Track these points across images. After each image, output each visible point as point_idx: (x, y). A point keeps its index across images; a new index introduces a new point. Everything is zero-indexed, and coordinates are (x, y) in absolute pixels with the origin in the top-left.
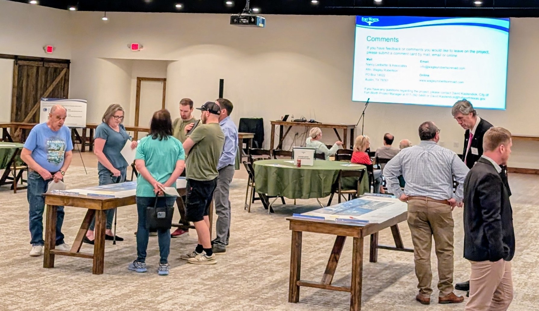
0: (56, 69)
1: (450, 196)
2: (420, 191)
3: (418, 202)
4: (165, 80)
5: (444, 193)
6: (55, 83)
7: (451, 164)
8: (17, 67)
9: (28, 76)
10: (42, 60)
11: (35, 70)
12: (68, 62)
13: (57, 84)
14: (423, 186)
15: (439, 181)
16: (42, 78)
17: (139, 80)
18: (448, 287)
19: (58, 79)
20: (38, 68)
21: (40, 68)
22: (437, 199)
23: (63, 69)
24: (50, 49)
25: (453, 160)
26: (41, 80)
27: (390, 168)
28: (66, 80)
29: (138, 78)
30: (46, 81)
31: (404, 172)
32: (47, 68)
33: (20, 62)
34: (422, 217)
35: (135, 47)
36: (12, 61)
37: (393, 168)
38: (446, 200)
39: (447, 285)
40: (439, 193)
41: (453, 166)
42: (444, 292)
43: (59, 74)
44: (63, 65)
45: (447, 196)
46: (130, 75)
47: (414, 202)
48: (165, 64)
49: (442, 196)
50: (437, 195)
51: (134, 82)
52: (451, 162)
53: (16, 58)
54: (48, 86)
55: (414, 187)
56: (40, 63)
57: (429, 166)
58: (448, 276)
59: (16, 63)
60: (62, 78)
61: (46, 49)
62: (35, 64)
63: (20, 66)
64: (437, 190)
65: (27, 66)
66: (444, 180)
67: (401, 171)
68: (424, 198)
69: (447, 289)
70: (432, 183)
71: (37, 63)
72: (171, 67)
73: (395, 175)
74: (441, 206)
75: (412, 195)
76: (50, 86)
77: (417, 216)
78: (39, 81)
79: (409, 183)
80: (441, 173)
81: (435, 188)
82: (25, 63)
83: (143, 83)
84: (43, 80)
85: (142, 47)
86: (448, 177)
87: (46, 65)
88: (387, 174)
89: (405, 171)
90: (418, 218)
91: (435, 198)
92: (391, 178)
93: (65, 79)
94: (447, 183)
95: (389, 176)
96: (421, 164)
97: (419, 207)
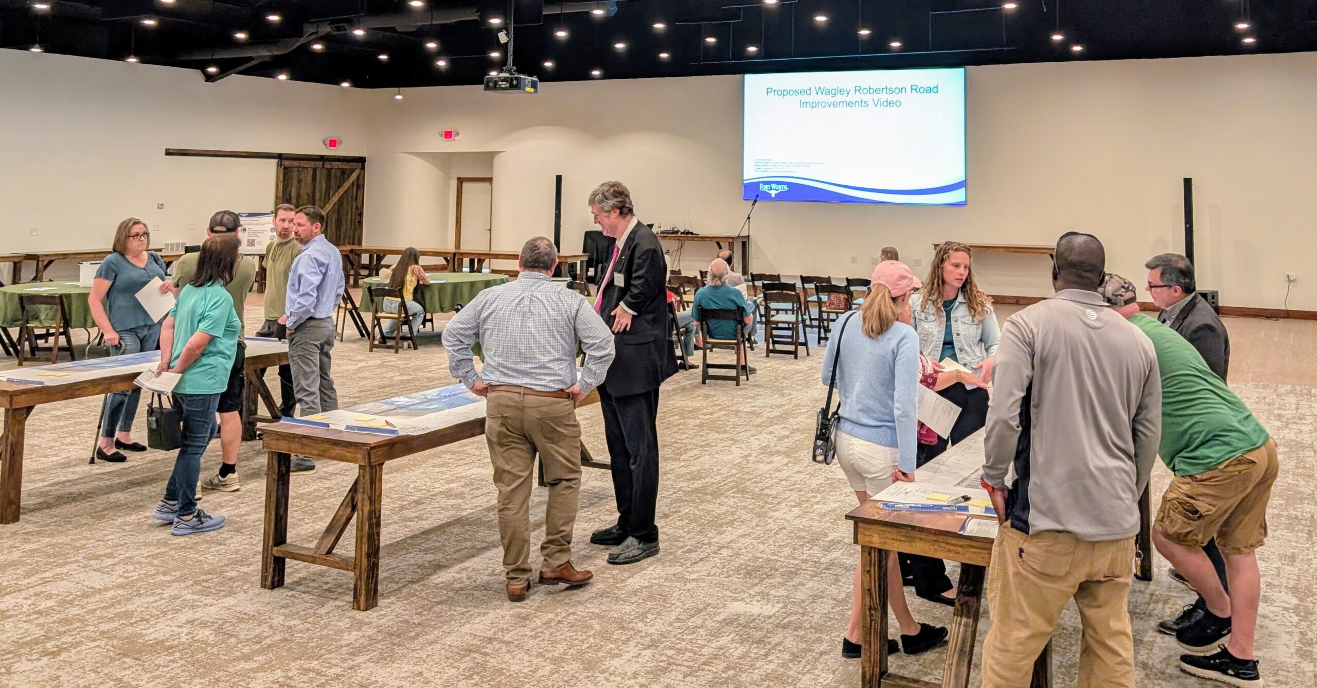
0: (343, 172)
1: (568, 381)
2: (510, 373)
3: (505, 397)
4: (490, 180)
5: (557, 378)
6: (342, 191)
7: (575, 318)
8: (281, 170)
9: (299, 181)
10: (322, 158)
11: (310, 173)
12: (362, 160)
13: (346, 191)
14: (517, 364)
15: (549, 353)
16: (322, 184)
17: (461, 181)
18: (560, 551)
19: (346, 185)
20: (315, 170)
21: (318, 170)
22: (543, 389)
23: (353, 171)
24: (333, 143)
25: (578, 311)
26: (321, 187)
27: (455, 329)
28: (359, 185)
29: (459, 179)
30: (328, 188)
31: (483, 338)
32: (329, 170)
33: (287, 163)
34: (513, 427)
35: (448, 135)
36: (274, 162)
37: (461, 329)
38: (562, 390)
39: (560, 547)
40: (548, 378)
41: (578, 321)
42: (550, 561)
43: (349, 177)
44: (354, 164)
45: (562, 382)
46: (448, 177)
47: (497, 398)
48: (489, 157)
49: (551, 384)
50: (543, 383)
51: (454, 184)
52: (574, 312)
53: (280, 157)
54: (331, 193)
55: (499, 365)
56: (318, 163)
57: (531, 324)
58: (562, 528)
59: (280, 165)
60: (353, 184)
61: (328, 142)
62: (311, 164)
63: (285, 168)
64: (542, 371)
65: (298, 167)
66: (558, 351)
67: (477, 335)
68: (517, 390)
69: (557, 555)
70: (535, 358)
71: (313, 163)
72: (497, 160)
73: (466, 342)
74: (552, 403)
75: (494, 383)
76: (334, 195)
77: (503, 425)
78: (317, 190)
79: (490, 358)
80: (554, 337)
81: (540, 368)
82: (296, 163)
83: (466, 185)
84: (324, 185)
85: (458, 134)
86: (567, 343)
87: (328, 165)
88: (449, 341)
89: (484, 333)
90: (504, 429)
91: (538, 388)
92: (456, 348)
93: (358, 187)
94: (564, 357)
95: (454, 345)
96: (518, 318)
97: (507, 406)
